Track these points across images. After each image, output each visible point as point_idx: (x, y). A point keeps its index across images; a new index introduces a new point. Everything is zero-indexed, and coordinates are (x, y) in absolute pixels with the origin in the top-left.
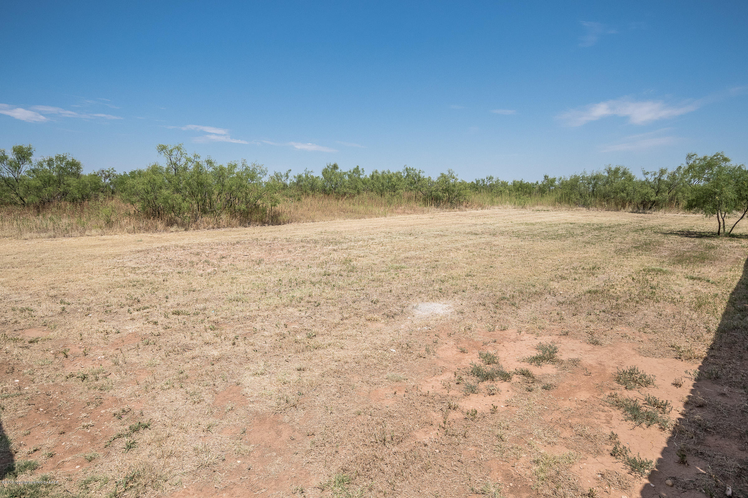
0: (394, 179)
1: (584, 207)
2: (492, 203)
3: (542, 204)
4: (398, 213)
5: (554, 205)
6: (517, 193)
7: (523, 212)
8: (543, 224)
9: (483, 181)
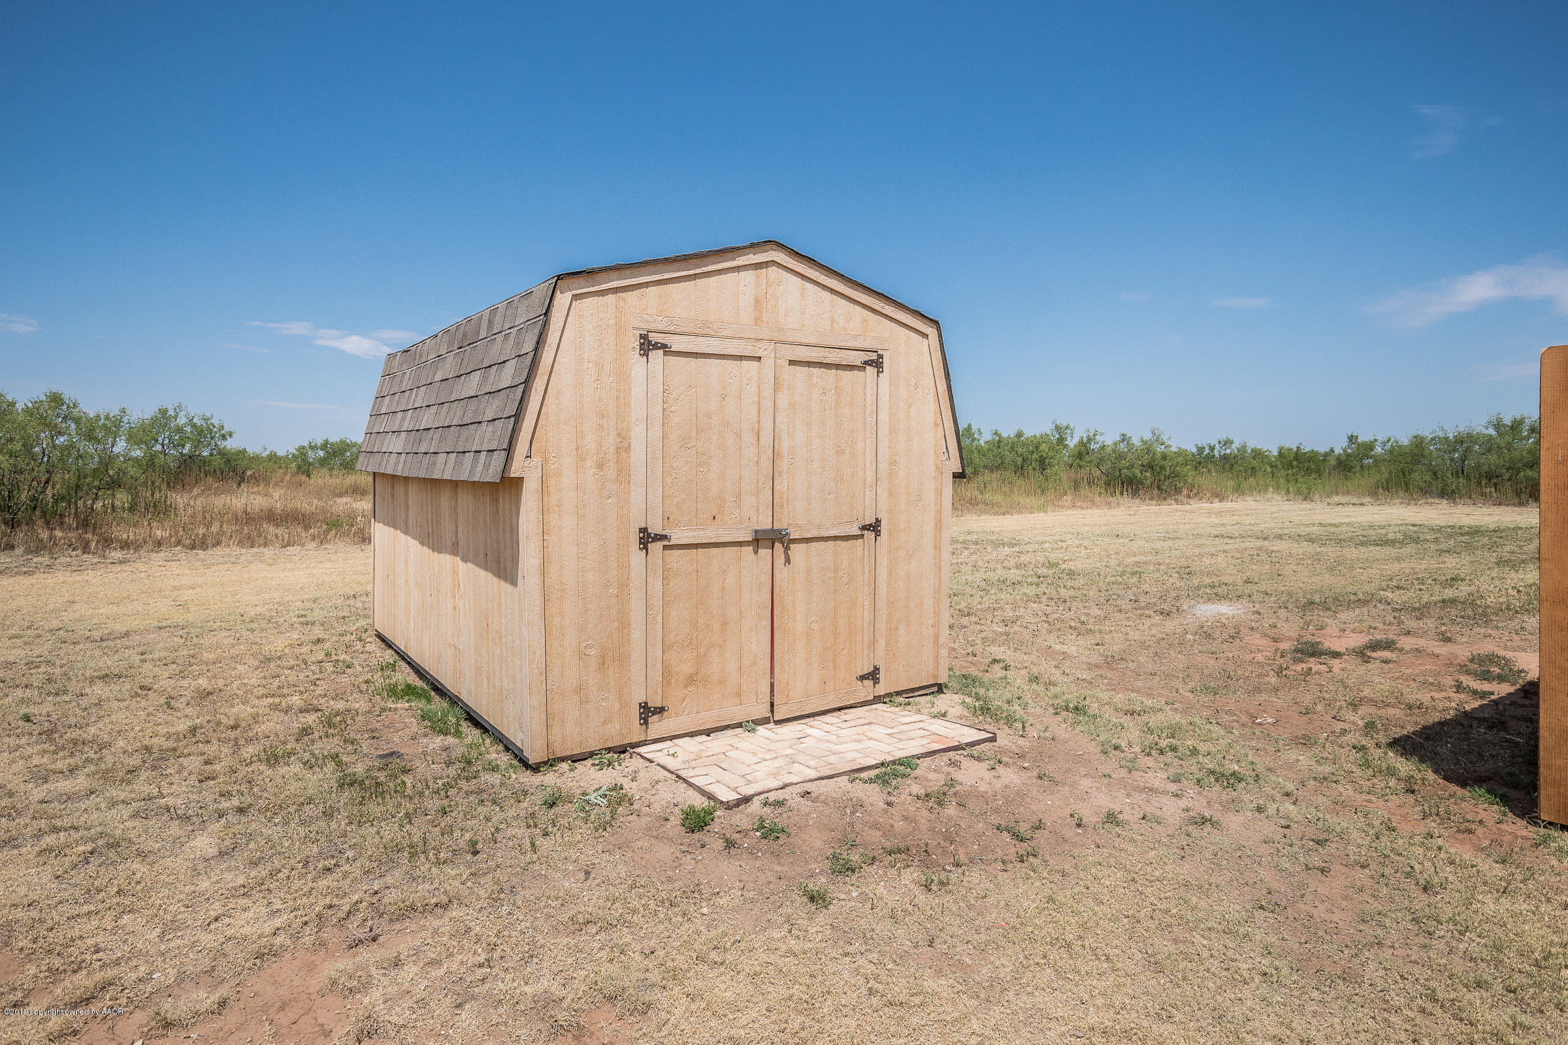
0: (1043, 447)
1: (1443, 497)
2: (1239, 490)
3: (1348, 493)
4: (1063, 507)
5: (1373, 493)
6: (1290, 472)
7: (1309, 507)
8: (1355, 525)
9: (1212, 449)
